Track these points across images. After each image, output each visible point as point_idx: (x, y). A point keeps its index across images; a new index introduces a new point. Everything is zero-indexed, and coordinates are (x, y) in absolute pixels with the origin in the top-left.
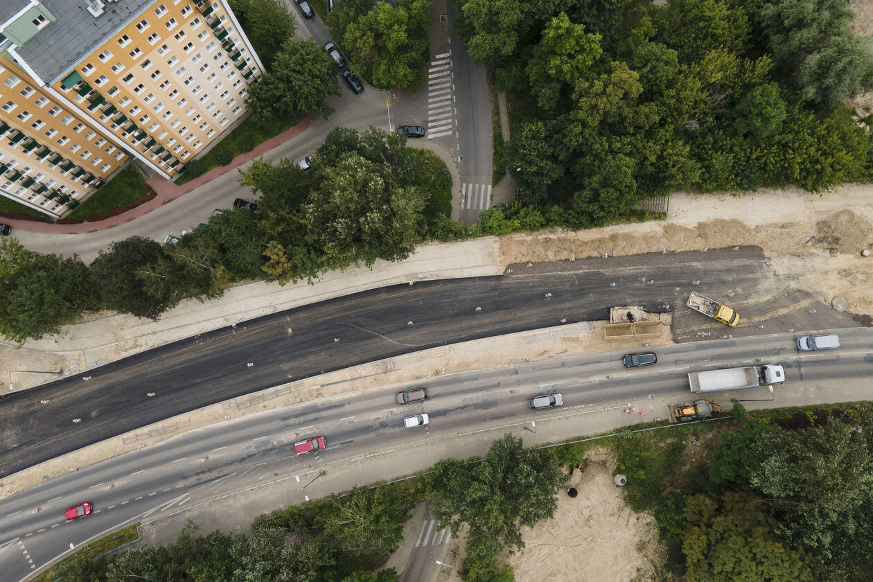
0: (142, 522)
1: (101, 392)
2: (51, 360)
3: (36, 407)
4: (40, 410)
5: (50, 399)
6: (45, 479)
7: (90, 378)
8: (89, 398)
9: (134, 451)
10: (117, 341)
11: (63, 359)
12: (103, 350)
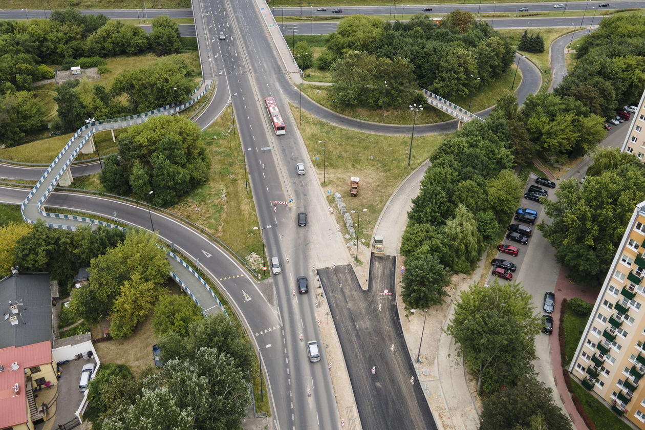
0: (271, 419)
1: (398, 391)
2: (429, 355)
3: (388, 342)
4: (385, 345)
5: (394, 352)
6: (326, 346)
7: (413, 383)
8: (394, 382)
9: (339, 416)
10: (450, 409)
11: (431, 363)
12: (440, 396)
